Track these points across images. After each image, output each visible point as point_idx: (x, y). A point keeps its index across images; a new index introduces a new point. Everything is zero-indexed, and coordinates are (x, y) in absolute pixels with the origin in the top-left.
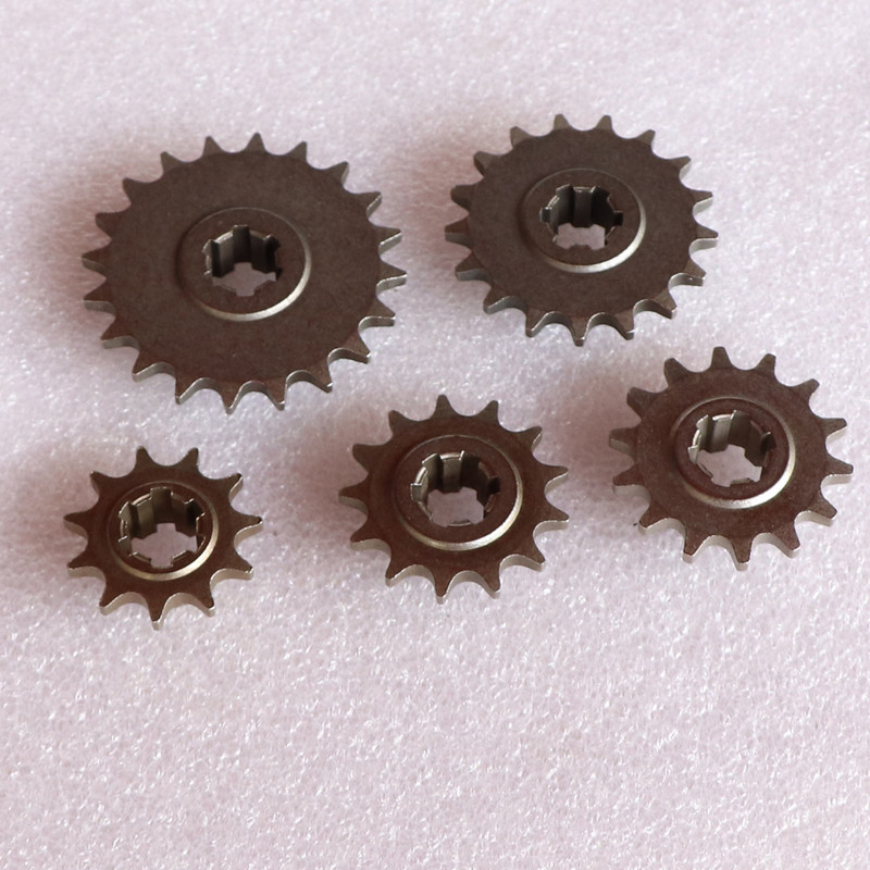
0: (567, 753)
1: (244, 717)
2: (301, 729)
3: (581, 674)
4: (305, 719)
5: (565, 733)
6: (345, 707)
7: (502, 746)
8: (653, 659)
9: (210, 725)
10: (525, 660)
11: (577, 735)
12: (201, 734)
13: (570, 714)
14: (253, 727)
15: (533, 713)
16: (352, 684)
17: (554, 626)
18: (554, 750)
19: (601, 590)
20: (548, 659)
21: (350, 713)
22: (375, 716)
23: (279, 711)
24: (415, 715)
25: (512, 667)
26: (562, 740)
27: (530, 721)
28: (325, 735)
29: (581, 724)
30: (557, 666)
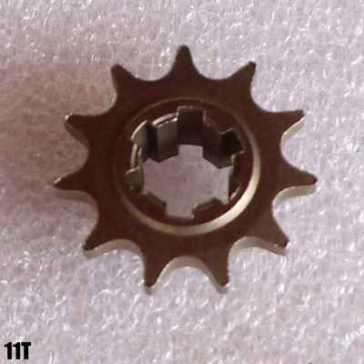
0: (232, 354)
5: (230, 327)
7: (149, 348)
8: (338, 227)
11: (244, 330)
13: (235, 302)
15: (188, 303)
18: (215, 351)
26: (226, 338)
27: (184, 312)
29: (248, 315)
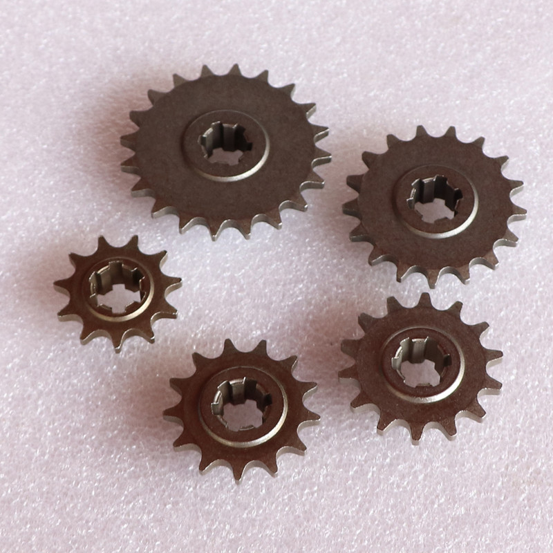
0: (532, 483)
1: (318, 465)
2: (356, 472)
3: (538, 431)
4: (358, 465)
5: (530, 471)
6: (385, 456)
7: (490, 480)
9: (296, 470)
10: (501, 423)
11: (538, 472)
12: (291, 477)
13: (533, 457)
14: (325, 471)
15: (508, 458)
16: (389, 441)
17: (518, 400)
18: (524, 482)
19: (548, 376)
20: (515, 422)
21: (388, 460)
22: (405, 462)
23: (341, 460)
24: (431, 462)
25: (493, 428)
26: (529, 475)
27: (506, 462)
28: (373, 475)
29: (540, 464)
30: (522, 426)
